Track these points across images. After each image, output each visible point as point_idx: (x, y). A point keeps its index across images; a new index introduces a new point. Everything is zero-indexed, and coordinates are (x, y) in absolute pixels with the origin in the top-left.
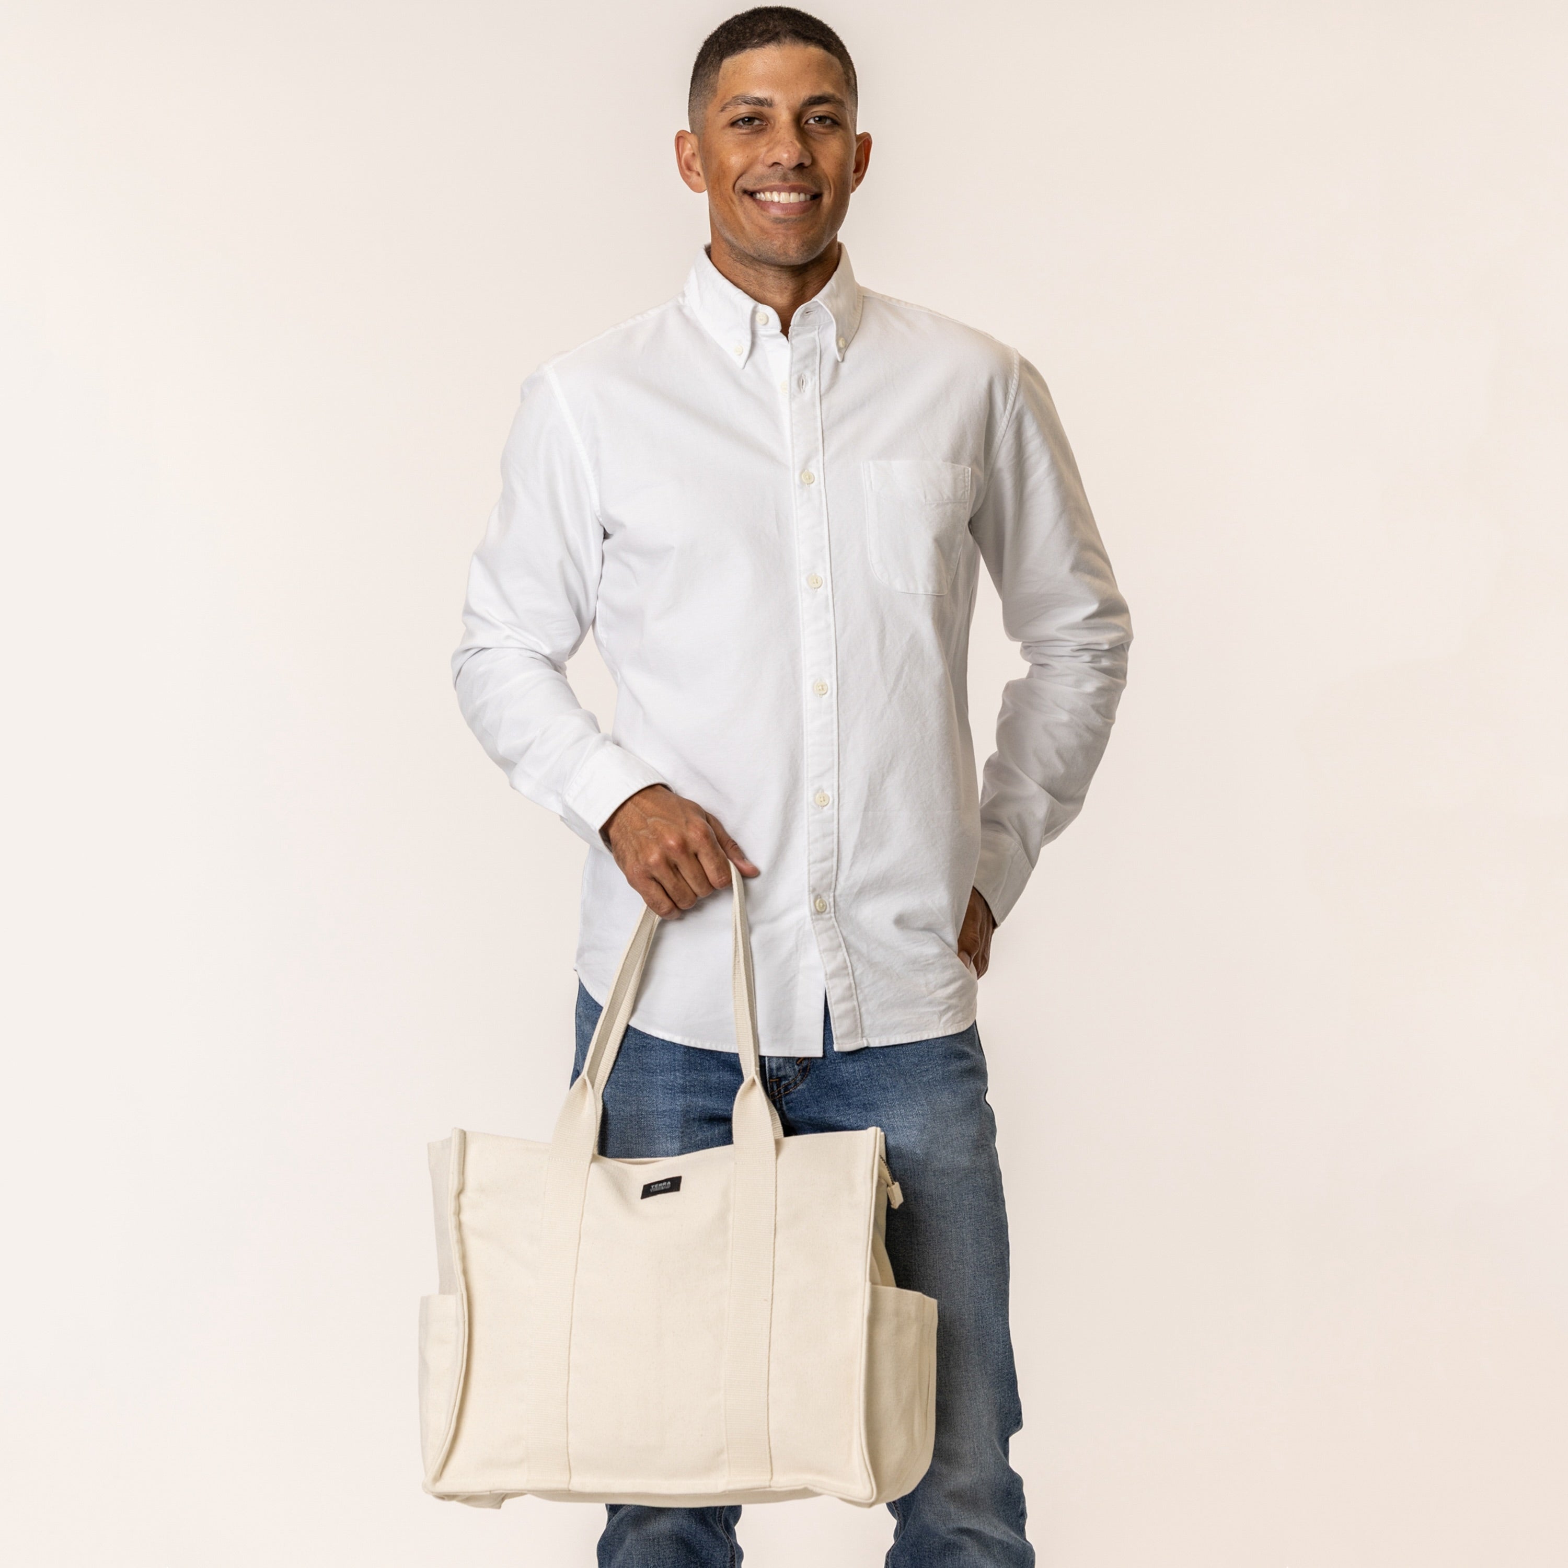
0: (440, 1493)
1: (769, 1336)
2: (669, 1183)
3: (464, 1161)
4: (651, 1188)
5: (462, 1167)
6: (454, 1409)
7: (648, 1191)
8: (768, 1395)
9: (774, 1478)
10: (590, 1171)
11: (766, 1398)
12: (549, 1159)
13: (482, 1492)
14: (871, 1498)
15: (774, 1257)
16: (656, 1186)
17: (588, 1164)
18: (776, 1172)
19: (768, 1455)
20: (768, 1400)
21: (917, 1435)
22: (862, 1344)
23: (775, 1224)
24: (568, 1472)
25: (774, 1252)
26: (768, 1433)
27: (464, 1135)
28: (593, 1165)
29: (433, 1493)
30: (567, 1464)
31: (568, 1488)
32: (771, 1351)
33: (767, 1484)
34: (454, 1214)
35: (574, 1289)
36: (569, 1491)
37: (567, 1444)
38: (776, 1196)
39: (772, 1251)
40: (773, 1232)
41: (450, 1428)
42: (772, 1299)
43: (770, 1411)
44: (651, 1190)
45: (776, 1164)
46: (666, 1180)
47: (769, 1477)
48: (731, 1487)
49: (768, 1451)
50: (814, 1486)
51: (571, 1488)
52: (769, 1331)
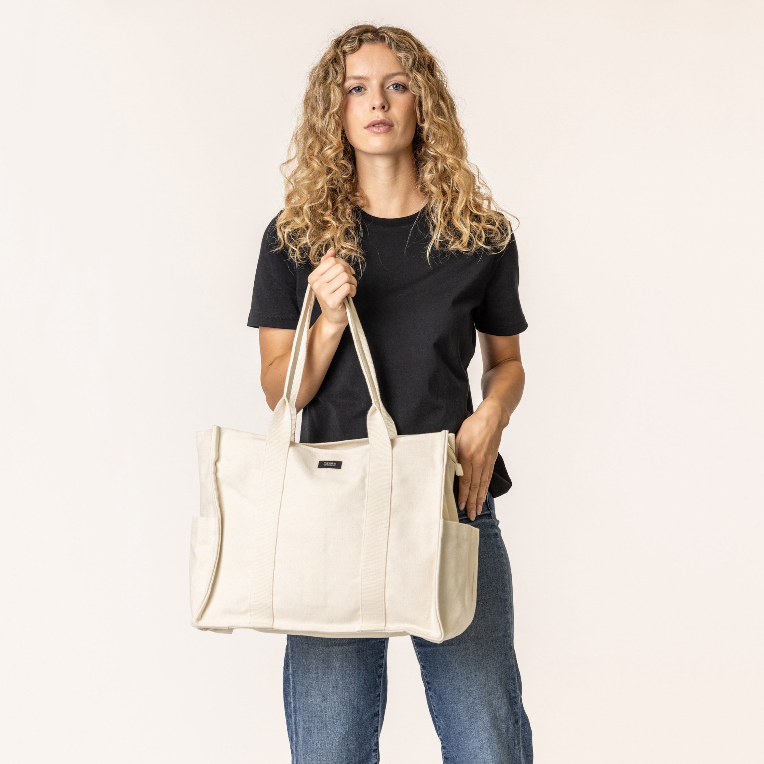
0: (200, 627)
1: (386, 547)
2: (335, 463)
3: (219, 444)
4: (324, 463)
5: (218, 447)
6: (211, 581)
7: (322, 465)
8: (385, 580)
9: (388, 625)
10: (289, 451)
11: (384, 582)
12: (266, 444)
13: (224, 627)
14: (441, 638)
15: (391, 503)
16: (327, 463)
17: (288, 447)
18: (392, 456)
19: (384, 613)
20: (385, 582)
21: (466, 603)
22: (438, 553)
23: (392, 485)
24: (272, 618)
25: (391, 501)
26: (385, 601)
27: (219, 430)
28: (291, 449)
29: (196, 626)
30: (272, 614)
31: (272, 627)
32: (388, 556)
33: (383, 628)
34: (214, 473)
35: (279, 517)
36: (273, 629)
37: (272, 603)
38: (392, 469)
39: (390, 500)
40: (390, 490)
41: (208, 591)
42: (389, 527)
43: (386, 588)
44: (324, 465)
45: (392, 451)
46: (334, 462)
47: (384, 625)
48: (363, 629)
49: (384, 611)
50: (409, 631)
51: (273, 627)
52: (387, 544)
